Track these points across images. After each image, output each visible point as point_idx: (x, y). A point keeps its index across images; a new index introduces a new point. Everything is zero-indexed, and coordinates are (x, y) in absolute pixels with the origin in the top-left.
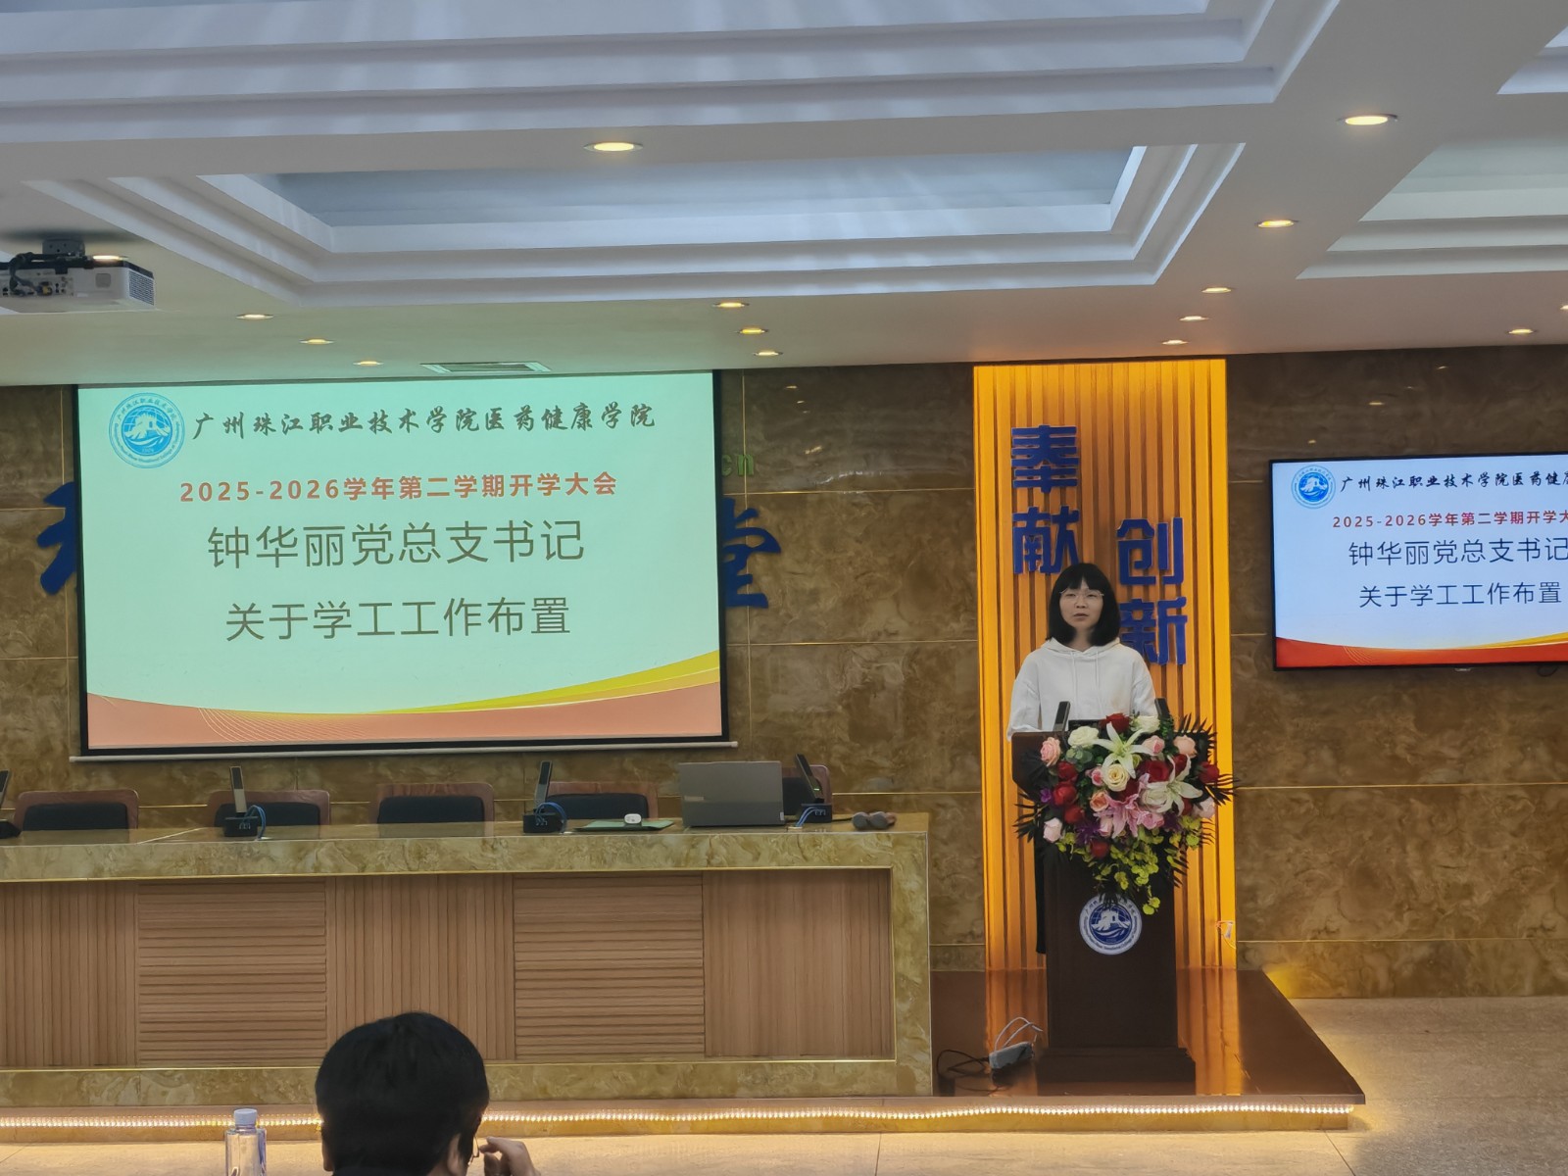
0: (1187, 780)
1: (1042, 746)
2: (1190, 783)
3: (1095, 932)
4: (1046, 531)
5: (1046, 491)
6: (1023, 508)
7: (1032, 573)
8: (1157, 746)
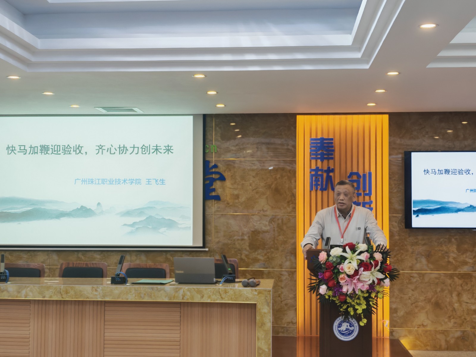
0: (379, 271)
1: (319, 255)
2: (380, 272)
3: (339, 331)
4: (322, 176)
5: (322, 161)
6: (314, 167)
7: (316, 190)
8: (367, 256)
